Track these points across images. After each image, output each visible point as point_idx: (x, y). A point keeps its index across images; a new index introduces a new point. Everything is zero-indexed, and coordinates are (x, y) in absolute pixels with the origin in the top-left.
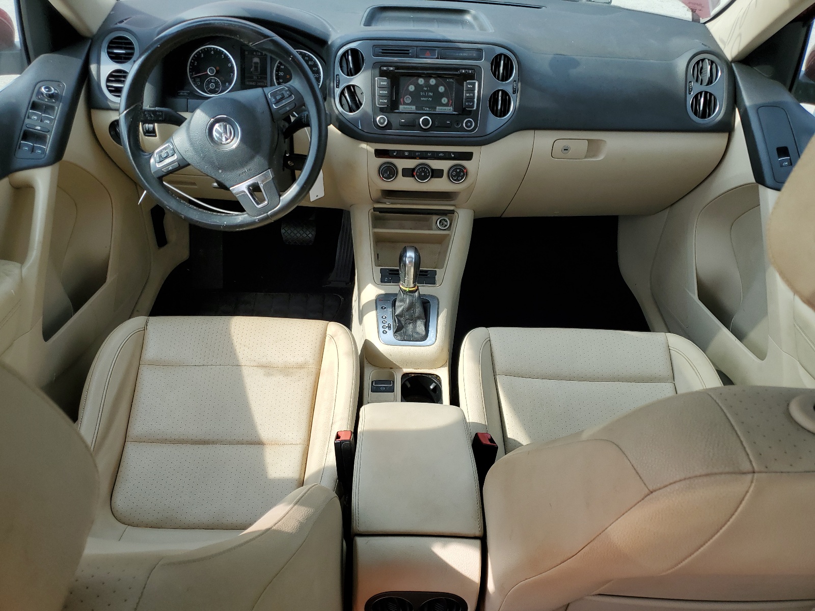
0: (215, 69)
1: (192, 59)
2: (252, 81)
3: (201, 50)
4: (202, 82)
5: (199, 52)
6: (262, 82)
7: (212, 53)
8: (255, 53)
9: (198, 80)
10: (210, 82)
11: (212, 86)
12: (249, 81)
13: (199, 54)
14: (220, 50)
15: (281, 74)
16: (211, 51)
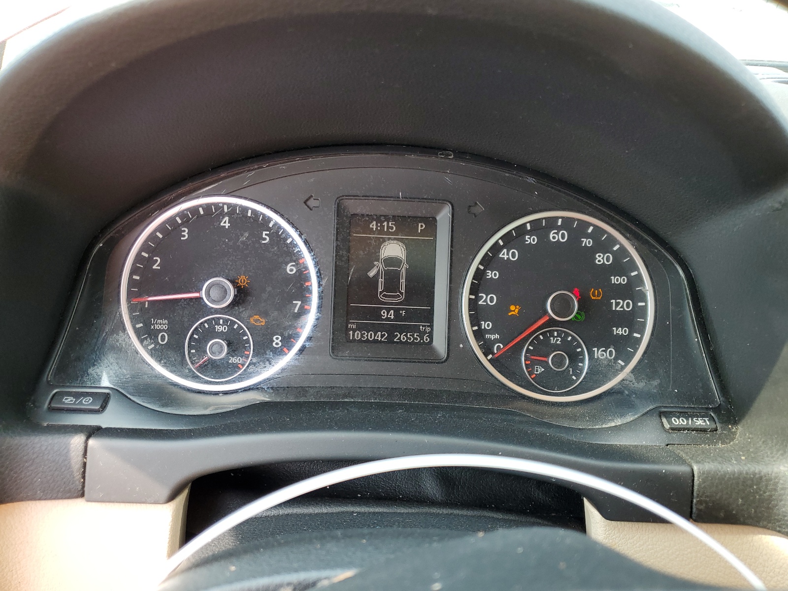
0: (233, 282)
1: (143, 249)
2: (375, 329)
3: (182, 214)
4: (177, 334)
5: (171, 220)
6: (415, 329)
7: (225, 223)
8: (373, 226)
9: (161, 324)
10: (210, 333)
11: (216, 349)
12: (360, 328)
13: (171, 229)
14: (254, 212)
15: (488, 299)
16: (222, 214)
